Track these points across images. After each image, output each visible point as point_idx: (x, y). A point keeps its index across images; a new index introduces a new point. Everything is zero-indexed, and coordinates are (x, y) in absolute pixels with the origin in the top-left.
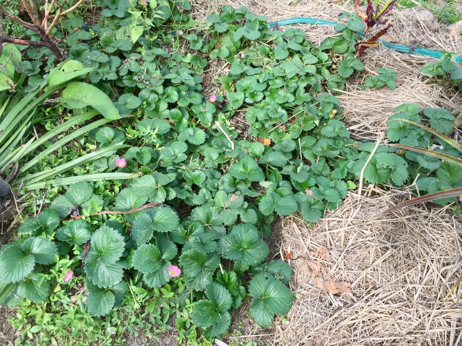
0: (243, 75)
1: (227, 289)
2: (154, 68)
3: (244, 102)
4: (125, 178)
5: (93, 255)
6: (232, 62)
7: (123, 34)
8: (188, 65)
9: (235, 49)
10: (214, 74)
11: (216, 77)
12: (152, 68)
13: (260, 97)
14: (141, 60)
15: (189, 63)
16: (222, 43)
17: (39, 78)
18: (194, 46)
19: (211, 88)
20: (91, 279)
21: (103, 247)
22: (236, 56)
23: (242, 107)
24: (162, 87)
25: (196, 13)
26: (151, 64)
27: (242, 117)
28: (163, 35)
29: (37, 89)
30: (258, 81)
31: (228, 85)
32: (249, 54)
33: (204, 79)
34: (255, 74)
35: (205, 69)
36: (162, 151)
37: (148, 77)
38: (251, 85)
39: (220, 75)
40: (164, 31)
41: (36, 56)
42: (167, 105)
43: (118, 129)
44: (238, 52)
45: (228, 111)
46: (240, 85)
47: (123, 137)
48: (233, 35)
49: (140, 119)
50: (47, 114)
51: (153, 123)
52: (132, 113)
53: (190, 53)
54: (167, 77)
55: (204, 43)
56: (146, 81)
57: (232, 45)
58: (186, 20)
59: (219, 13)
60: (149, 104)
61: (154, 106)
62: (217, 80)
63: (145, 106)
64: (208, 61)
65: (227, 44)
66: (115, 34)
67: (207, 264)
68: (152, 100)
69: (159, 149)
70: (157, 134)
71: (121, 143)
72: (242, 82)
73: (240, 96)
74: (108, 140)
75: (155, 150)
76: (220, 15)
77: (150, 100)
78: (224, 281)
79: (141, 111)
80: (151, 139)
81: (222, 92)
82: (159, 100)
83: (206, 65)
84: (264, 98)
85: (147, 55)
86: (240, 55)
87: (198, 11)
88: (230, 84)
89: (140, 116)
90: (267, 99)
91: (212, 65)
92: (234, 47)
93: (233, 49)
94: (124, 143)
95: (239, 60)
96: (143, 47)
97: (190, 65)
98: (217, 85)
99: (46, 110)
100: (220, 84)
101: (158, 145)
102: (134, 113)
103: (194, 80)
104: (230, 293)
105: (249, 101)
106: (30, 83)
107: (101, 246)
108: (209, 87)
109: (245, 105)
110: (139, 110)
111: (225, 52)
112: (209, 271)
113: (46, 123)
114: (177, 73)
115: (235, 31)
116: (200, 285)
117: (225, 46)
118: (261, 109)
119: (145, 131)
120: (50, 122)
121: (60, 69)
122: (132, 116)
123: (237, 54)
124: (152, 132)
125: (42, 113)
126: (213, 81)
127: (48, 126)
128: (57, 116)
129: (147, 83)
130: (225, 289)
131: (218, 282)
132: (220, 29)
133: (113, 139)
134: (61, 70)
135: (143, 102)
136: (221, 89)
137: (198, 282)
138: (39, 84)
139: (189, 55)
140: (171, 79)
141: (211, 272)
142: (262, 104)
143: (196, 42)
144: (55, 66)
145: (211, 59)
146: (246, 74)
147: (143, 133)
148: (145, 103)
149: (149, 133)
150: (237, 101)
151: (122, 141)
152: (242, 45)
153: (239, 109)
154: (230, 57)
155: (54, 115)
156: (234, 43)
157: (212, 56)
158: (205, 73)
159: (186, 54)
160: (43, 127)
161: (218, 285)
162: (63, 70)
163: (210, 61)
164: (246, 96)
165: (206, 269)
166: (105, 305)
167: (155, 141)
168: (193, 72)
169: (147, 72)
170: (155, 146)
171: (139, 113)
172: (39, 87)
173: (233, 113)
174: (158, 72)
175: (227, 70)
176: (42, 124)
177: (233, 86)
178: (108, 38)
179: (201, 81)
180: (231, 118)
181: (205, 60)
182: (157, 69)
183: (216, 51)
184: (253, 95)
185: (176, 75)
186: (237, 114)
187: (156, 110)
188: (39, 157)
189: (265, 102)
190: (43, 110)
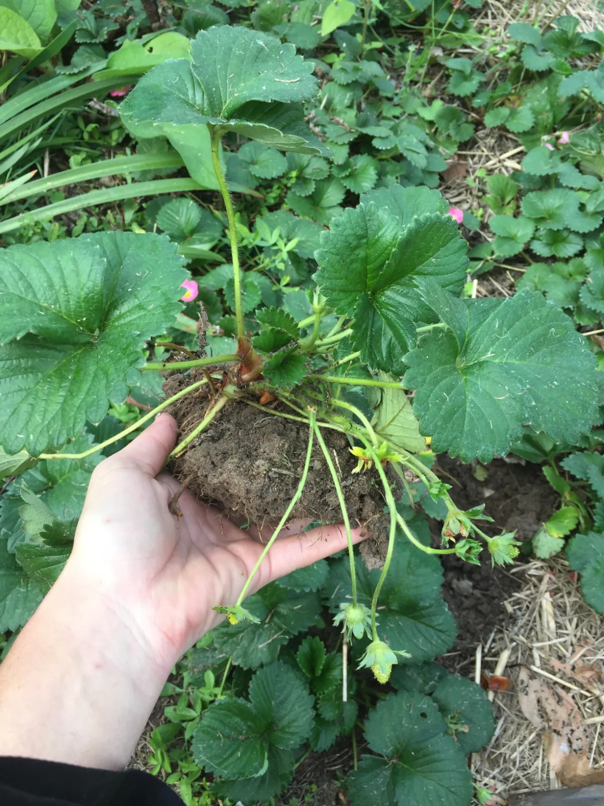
0: (548, 182)
1: (312, 692)
2: (347, 102)
3: (528, 250)
4: (184, 329)
5: (35, 480)
6: (529, 148)
7: (308, 14)
8: (426, 125)
9: (550, 120)
10: (479, 166)
11: (481, 173)
12: (341, 101)
13: (570, 248)
14: (324, 76)
15: (431, 123)
16: (524, 99)
17: (97, 54)
18: (456, 86)
19: (460, 194)
20: (6, 534)
21: (60, 469)
22: (545, 138)
23: (517, 260)
24: (345, 150)
25: (489, 20)
26: (343, 92)
27: (507, 283)
28: (397, 48)
29: (80, 72)
30: (582, 207)
31: (503, 199)
32: (580, 142)
33: (452, 168)
34: (581, 189)
35: (463, 146)
36: (289, 295)
37: (324, 118)
38: (558, 212)
39: (490, 172)
40: (402, 39)
41: (113, 10)
42: (343, 197)
43: (212, 213)
44: (555, 130)
45: (479, 259)
46: (533, 206)
47: (218, 235)
48: (557, 86)
49: (272, 209)
50: (86, 136)
51: (295, 225)
52: (257, 189)
53: (442, 99)
54: (369, 131)
55: (483, 85)
56: (316, 125)
57: (548, 107)
58: (460, 26)
59: (541, 31)
60: (302, 180)
61: (311, 188)
62: (481, 181)
63: (293, 181)
64: (476, 130)
65: (536, 103)
66: (292, 9)
67: (283, 609)
68: (312, 174)
69: (285, 290)
70: (291, 253)
71: (206, 247)
72: (541, 199)
73: (523, 231)
74: (182, 231)
75: (274, 288)
76: (543, 35)
77: (308, 171)
78: (312, 669)
79: (278, 192)
80: (274, 261)
81: (481, 211)
82: (330, 178)
83: (467, 138)
84: (581, 254)
85: (343, 70)
86: (558, 138)
87: (494, 17)
88: (508, 199)
89: (272, 202)
90: (588, 260)
91: (481, 143)
92: (551, 115)
93: (547, 118)
94: (213, 249)
95: (552, 148)
96: (342, 55)
97: (431, 128)
98: (475, 192)
99: (86, 125)
100: (484, 193)
101: (286, 280)
102: (261, 189)
103: (427, 158)
104: (315, 708)
105: (540, 249)
106: (75, 59)
107: (57, 467)
108: (455, 192)
109: (526, 257)
110: (275, 187)
111: (524, 120)
112: (280, 629)
113: (77, 152)
114: (395, 130)
115: (567, 76)
116: (245, 654)
117: (529, 105)
118: (564, 277)
119: (267, 236)
120: (84, 155)
121: (144, 45)
122: (256, 194)
123: (549, 133)
124: (281, 244)
125: (77, 131)
126: (470, 181)
127: (74, 160)
128: (104, 146)
129: (317, 129)
130: (305, 693)
131: (295, 666)
132: (535, 62)
133: (194, 231)
134: (148, 47)
135: (291, 169)
136: (483, 203)
137: (245, 643)
138: (89, 64)
139: (438, 104)
140: (373, 137)
141: (284, 633)
142: (570, 267)
143: (464, 77)
144: (139, 37)
145: (484, 128)
146: (557, 180)
147: (262, 239)
148: (294, 174)
149: (275, 244)
150: (510, 238)
151: (211, 240)
152: (571, 116)
153: (508, 261)
154: (531, 135)
155: (101, 142)
156: (552, 106)
157: (490, 120)
158: (460, 156)
159: (431, 99)
160: (67, 159)
161: (291, 675)
162: (151, 50)
163: (481, 134)
164: (537, 234)
165: (276, 619)
166: (16, 608)
167: (281, 266)
168: (431, 144)
169: (327, 108)
170: (279, 281)
171: (273, 195)
172: (86, 70)
173: (490, 267)
174: (353, 113)
175: (512, 164)
176: (67, 152)
177: (513, 205)
178: (273, 11)
179: (442, 168)
180: (482, 277)
181: (471, 128)
182: (350, 107)
183: (505, 111)
184: (556, 238)
185: (391, 133)
186: (497, 272)
187: (314, 200)
188: (23, 218)
189: (581, 264)
190: (81, 123)
